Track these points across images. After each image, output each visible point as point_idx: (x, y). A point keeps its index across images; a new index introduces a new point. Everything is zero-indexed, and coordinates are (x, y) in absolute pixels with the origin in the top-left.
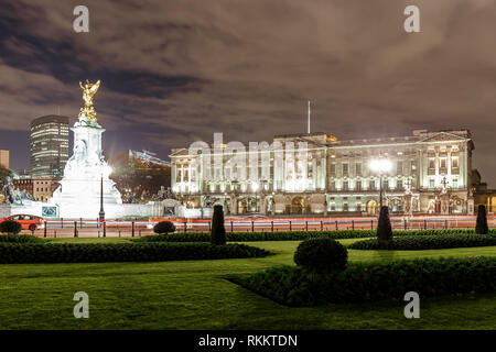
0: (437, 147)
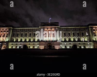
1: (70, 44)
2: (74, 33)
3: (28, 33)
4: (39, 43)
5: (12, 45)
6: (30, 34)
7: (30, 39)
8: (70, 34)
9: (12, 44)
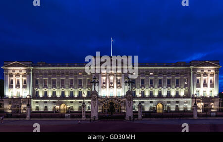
0: (202, 70)
1: (151, 102)
2: (160, 80)
3: (67, 78)
4: (90, 101)
5: (36, 105)
6: (72, 80)
7: (73, 92)
8: (154, 82)
9: (37, 102)
